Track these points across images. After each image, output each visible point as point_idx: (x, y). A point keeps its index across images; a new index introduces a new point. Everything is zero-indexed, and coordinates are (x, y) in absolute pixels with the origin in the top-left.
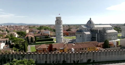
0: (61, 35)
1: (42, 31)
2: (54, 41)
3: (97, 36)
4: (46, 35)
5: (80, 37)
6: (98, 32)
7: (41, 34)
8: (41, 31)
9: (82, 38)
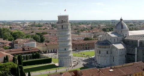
0: (70, 51)
1: (19, 42)
2: (52, 63)
3: (138, 52)
4: (33, 51)
5: (107, 55)
6: (138, 45)
7: (24, 50)
8: (17, 43)
9: (109, 55)
